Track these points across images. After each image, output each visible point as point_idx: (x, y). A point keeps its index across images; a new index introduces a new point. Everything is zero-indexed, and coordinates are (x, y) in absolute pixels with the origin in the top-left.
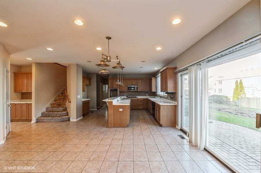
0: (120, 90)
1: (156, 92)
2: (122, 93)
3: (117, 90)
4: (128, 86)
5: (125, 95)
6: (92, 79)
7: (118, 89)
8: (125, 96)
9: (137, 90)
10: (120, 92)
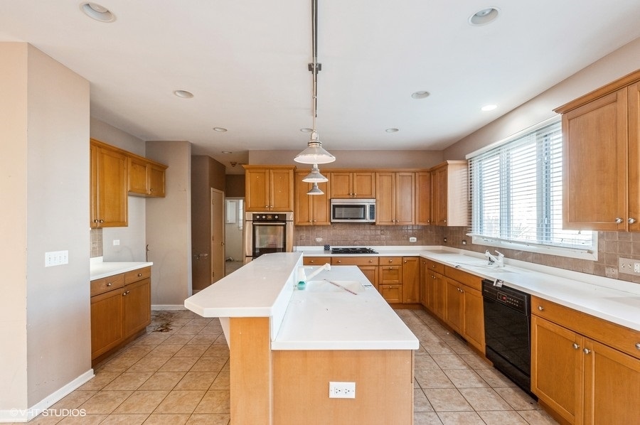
0: (298, 220)
1: (468, 228)
2: (304, 234)
3: (283, 218)
4: (336, 202)
5: (319, 240)
6: (168, 170)
7: (290, 216)
8: (318, 244)
9: (372, 216)
10: (298, 228)
